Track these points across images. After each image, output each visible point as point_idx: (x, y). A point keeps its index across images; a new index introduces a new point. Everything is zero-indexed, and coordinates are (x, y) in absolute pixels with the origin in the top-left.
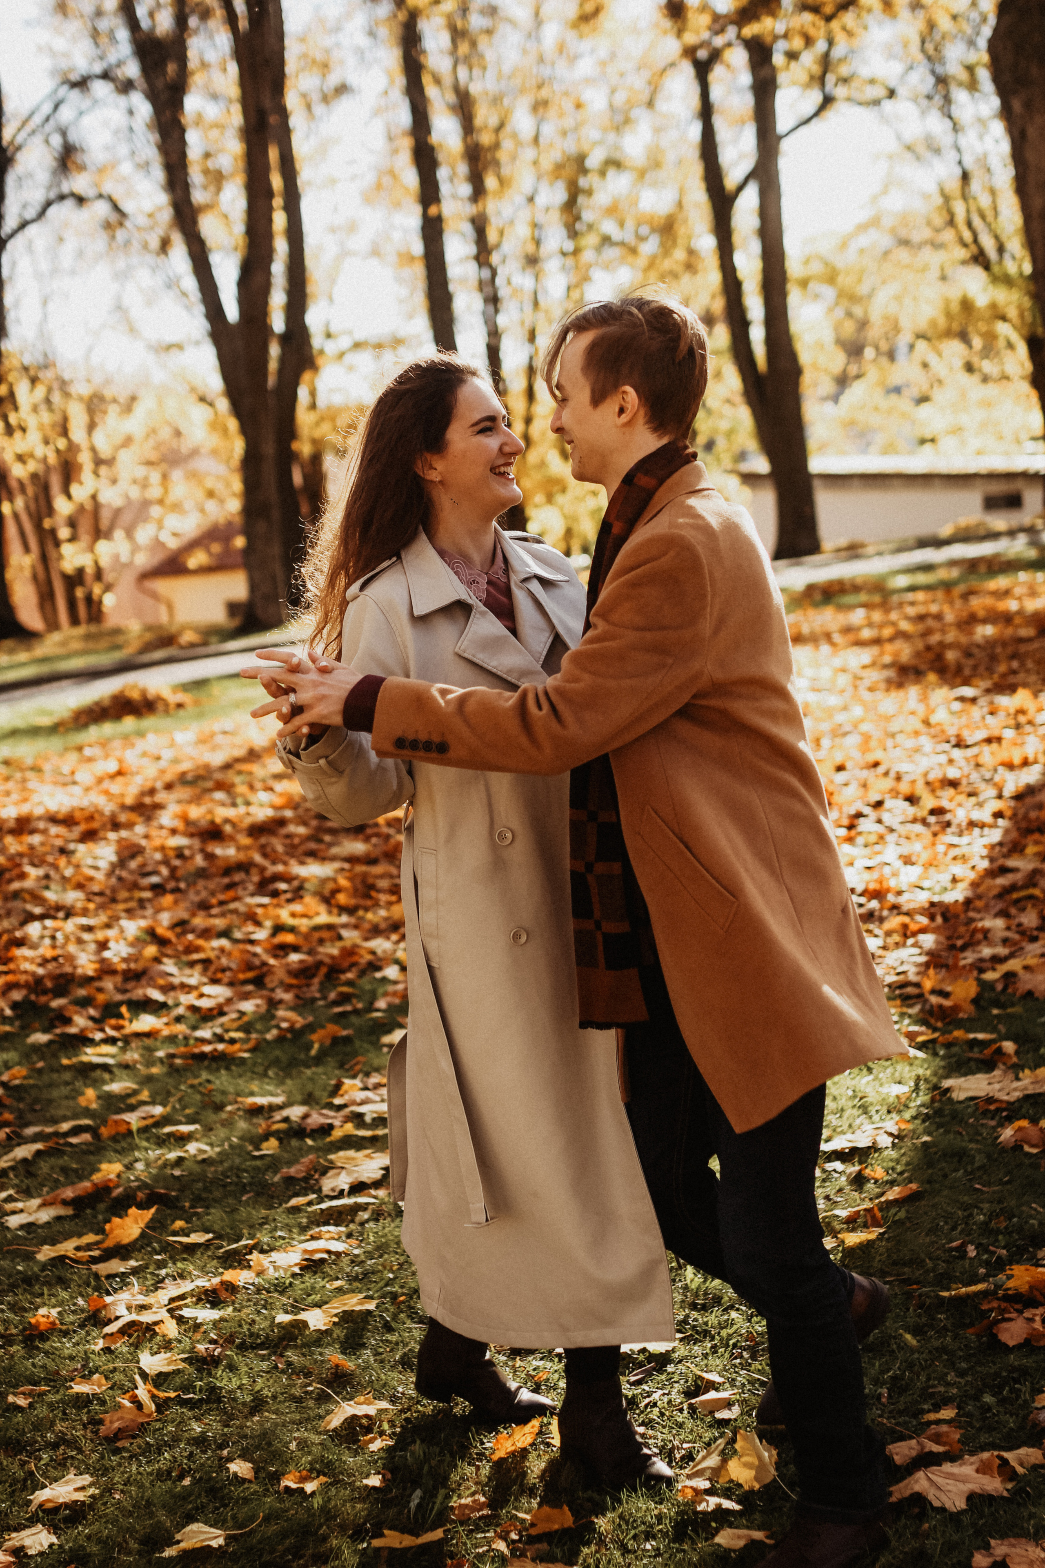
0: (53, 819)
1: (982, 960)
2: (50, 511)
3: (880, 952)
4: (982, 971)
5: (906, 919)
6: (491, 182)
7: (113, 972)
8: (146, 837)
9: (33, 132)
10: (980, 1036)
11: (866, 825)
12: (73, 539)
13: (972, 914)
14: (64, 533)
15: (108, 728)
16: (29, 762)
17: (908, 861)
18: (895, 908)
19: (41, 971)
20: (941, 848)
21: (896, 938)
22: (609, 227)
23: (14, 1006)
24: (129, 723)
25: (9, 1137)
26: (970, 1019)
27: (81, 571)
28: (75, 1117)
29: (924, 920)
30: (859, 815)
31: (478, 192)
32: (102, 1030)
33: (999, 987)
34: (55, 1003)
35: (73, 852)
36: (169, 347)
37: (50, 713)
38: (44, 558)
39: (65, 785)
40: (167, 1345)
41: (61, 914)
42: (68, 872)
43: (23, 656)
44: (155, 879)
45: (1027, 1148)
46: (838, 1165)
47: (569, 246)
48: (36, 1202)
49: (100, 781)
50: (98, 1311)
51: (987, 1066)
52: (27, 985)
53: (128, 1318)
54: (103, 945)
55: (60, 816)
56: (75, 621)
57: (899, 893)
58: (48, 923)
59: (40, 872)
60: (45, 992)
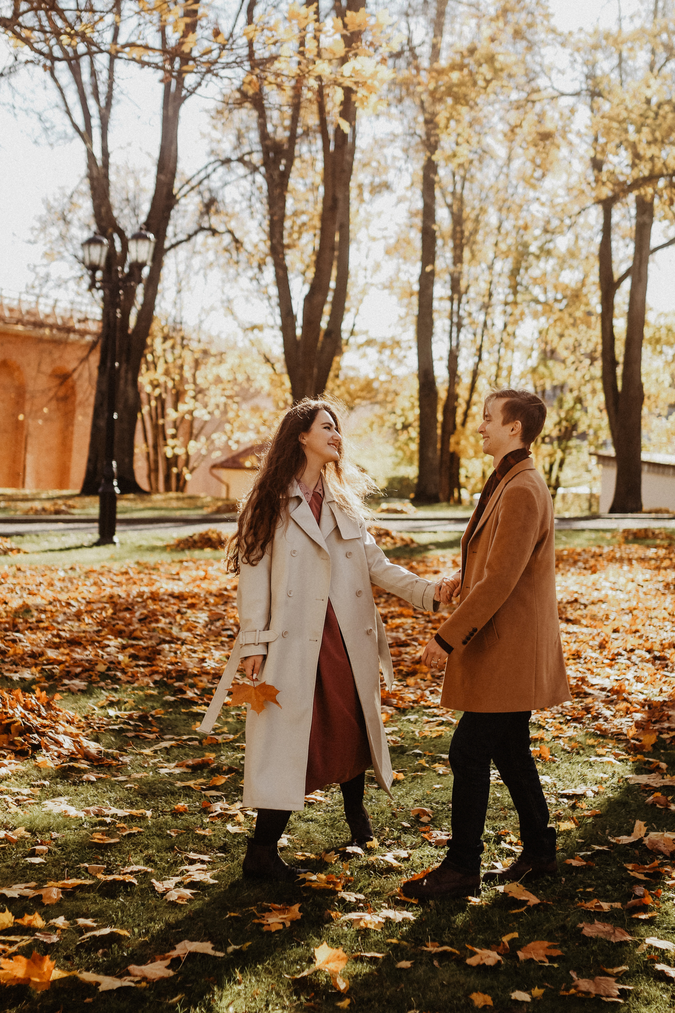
0: (172, 595)
1: (663, 728)
2: (163, 416)
3: (611, 718)
4: (661, 733)
5: (629, 705)
6: (466, 254)
7: (207, 673)
8: (225, 611)
9: (192, 188)
10: (651, 760)
11: (622, 660)
12: (174, 436)
13: (665, 708)
14: (170, 431)
15: (197, 553)
16: (152, 564)
17: (638, 679)
18: (625, 700)
19: (170, 667)
20: (659, 676)
21: (621, 713)
22: (537, 291)
23: (155, 682)
24: (208, 551)
25: (157, 738)
26: (649, 753)
27: (176, 457)
28: (189, 734)
29: (638, 707)
30: (619, 654)
31: (458, 259)
32: (202, 700)
33: (668, 741)
34: (176, 684)
35: (186, 613)
36: (253, 328)
37: (162, 540)
38: (156, 447)
39: (174, 579)
40: (239, 824)
41: (179, 642)
42: (183, 622)
43: (141, 505)
44: (229, 633)
45: (658, 806)
46: (565, 800)
47: (511, 298)
48: (173, 765)
49: (194, 581)
50: (206, 808)
51: (650, 772)
52: (162, 673)
53: (220, 811)
54: (203, 660)
55: (176, 595)
56: (168, 489)
57: (630, 694)
58: (173, 645)
59: (167, 621)
60: (172, 678)
